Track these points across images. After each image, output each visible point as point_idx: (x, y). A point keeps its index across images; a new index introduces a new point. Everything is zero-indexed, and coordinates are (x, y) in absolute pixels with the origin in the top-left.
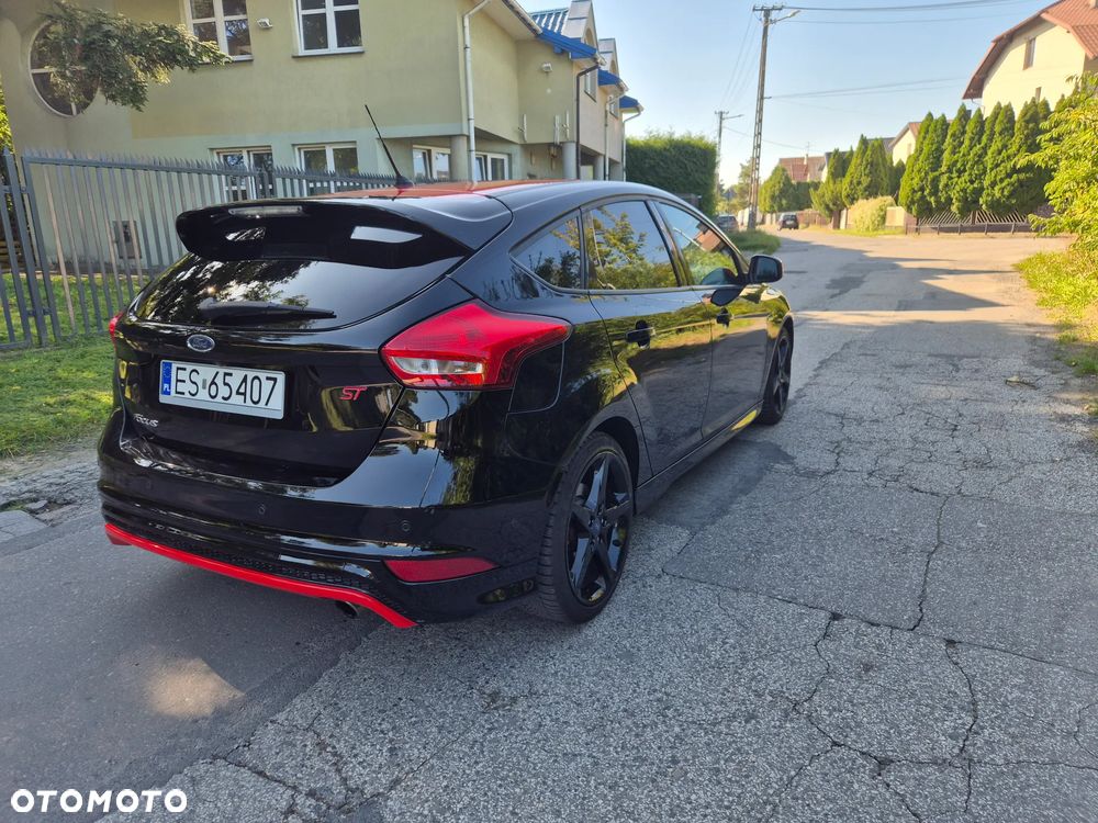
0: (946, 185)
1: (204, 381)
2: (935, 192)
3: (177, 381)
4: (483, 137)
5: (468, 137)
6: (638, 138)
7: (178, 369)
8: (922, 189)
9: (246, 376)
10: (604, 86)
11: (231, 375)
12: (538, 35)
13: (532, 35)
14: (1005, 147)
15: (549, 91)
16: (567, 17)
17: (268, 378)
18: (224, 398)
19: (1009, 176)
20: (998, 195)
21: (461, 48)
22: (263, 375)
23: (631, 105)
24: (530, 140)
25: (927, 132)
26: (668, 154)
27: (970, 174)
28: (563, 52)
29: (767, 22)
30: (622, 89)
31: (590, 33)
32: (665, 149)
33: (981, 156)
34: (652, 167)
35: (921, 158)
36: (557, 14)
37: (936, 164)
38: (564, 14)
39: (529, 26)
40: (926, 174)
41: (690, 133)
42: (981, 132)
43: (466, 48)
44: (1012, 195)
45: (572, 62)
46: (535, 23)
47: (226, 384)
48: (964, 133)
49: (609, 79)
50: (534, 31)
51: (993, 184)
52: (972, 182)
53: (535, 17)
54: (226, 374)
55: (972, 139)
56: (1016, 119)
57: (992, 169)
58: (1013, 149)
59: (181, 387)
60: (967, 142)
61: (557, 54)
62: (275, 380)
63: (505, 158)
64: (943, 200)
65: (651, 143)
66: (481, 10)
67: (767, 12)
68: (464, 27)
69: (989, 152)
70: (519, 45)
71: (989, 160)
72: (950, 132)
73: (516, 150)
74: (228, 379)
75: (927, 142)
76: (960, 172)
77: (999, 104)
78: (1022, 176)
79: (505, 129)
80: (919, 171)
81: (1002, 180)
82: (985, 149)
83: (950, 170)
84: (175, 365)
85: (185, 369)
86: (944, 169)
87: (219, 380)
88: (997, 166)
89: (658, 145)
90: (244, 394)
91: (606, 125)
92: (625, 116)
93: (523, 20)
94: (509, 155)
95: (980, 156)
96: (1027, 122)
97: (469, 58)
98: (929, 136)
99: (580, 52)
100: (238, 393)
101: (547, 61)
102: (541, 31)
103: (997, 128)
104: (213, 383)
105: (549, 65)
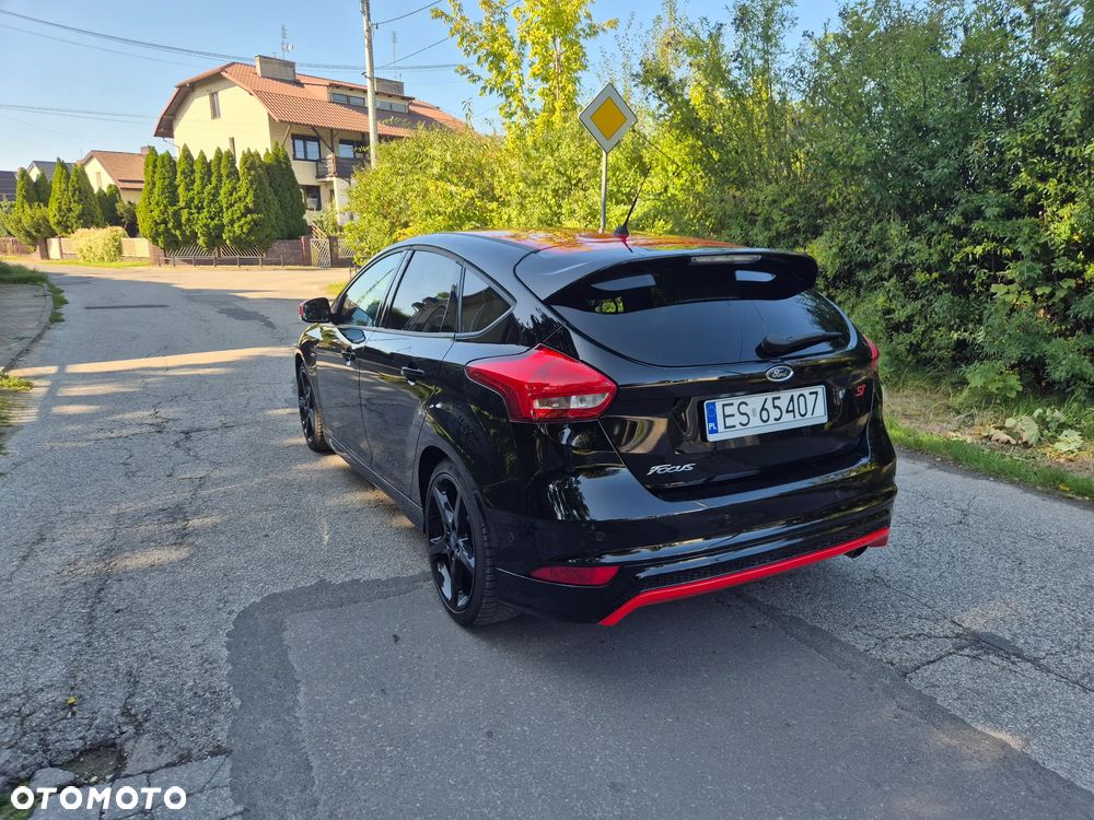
0: (189, 220)
1: (754, 410)
2: (179, 225)
3: (725, 416)
7: (724, 406)
8: (165, 222)
9: (792, 396)
11: (779, 398)
14: (234, 189)
17: (811, 393)
18: (776, 420)
19: (244, 215)
20: (238, 232)
22: (806, 391)
25: (155, 166)
27: (209, 212)
33: (216, 194)
35: (156, 191)
37: (174, 200)
40: (166, 207)
42: (209, 173)
44: (250, 232)
47: (775, 407)
48: (193, 172)
51: (232, 222)
52: (212, 219)
54: (774, 399)
55: (202, 178)
56: (238, 165)
57: (227, 209)
58: (242, 192)
59: (730, 422)
60: (198, 182)
62: (816, 393)
64: (188, 233)
69: (222, 192)
71: (222, 197)
72: (179, 170)
74: (777, 403)
75: (157, 176)
76: (200, 209)
77: (219, 149)
78: (255, 216)
80: (157, 203)
81: (239, 219)
82: (217, 189)
83: (188, 206)
84: (719, 404)
85: (732, 404)
86: (182, 204)
87: (769, 406)
88: (232, 205)
90: (793, 411)
95: (214, 195)
96: (249, 169)
98: (158, 170)
100: (788, 411)
103: (224, 172)
104: (763, 409)
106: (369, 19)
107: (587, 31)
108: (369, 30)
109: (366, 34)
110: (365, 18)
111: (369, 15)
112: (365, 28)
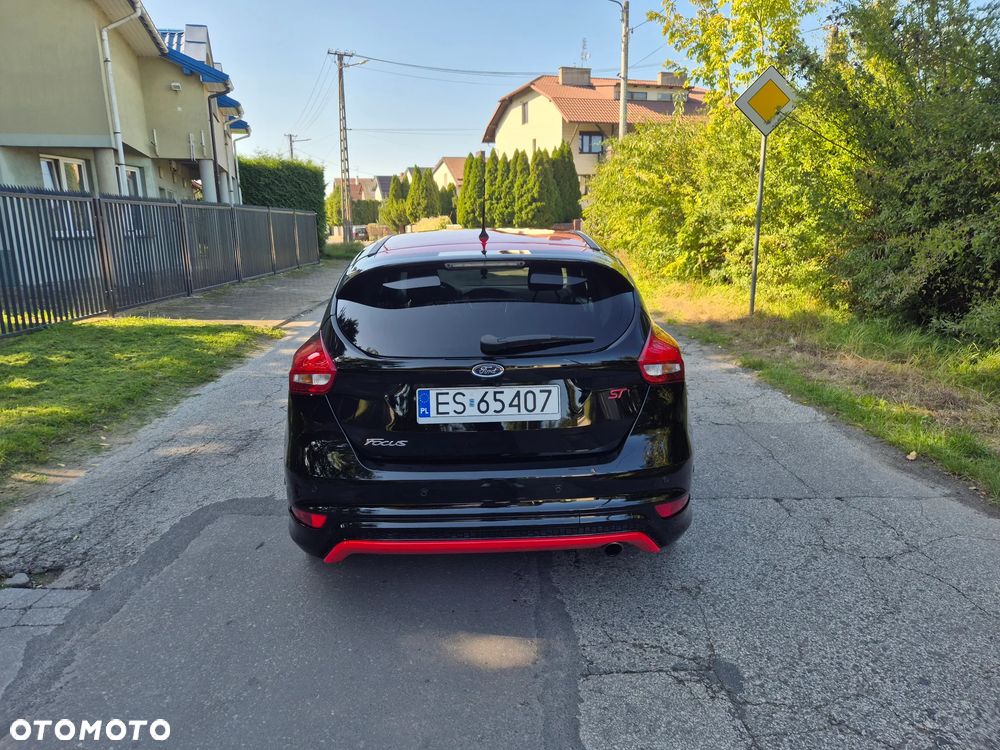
0: (490, 209)
1: (472, 401)
2: (483, 214)
3: (438, 404)
4: (129, 151)
5: (116, 151)
6: (249, 157)
7: (438, 394)
8: (473, 212)
9: (518, 392)
10: (222, 109)
11: (502, 392)
12: (163, 54)
13: (158, 52)
14: (525, 182)
15: (179, 109)
16: (183, 39)
17: (541, 391)
18: (495, 411)
19: (530, 204)
20: (525, 218)
21: (102, 60)
22: (536, 389)
23: (242, 126)
24: (162, 154)
25: (471, 167)
26: (281, 173)
27: (505, 202)
28: (192, 73)
29: (341, 65)
30: (239, 112)
31: (209, 56)
32: (278, 169)
33: (511, 188)
34: (266, 185)
35: (470, 187)
37: (481, 193)
38: (180, 35)
39: (154, 39)
40: (475, 200)
42: (508, 171)
43: (106, 61)
44: (534, 217)
45: (201, 84)
46: (165, 42)
47: (496, 400)
48: (496, 170)
49: (224, 101)
50: (161, 49)
51: (521, 210)
52: (507, 208)
53: (164, 34)
54: (495, 393)
55: (502, 175)
56: (530, 162)
57: (518, 199)
58: (530, 185)
59: (442, 409)
60: (499, 178)
61: (187, 75)
62: (550, 392)
63: (137, 171)
64: (489, 220)
65: (263, 162)
67: (341, 57)
68: (102, 40)
69: (516, 185)
70: (142, 60)
71: (515, 191)
72: (487, 169)
73: (147, 164)
74: (498, 396)
75: (471, 175)
76: (498, 200)
77: (517, 151)
78: (539, 204)
79: (140, 143)
80: (470, 197)
81: (526, 207)
82: (512, 182)
83: (491, 198)
84: (433, 392)
85: (447, 394)
86: (486, 197)
87: (489, 398)
88: (522, 196)
89: (270, 165)
90: (518, 406)
91: (226, 144)
92: (234, 136)
93: (150, 32)
94: (141, 169)
95: (510, 188)
96: (538, 165)
97: (110, 72)
98: (473, 170)
99: (204, 73)
100: (511, 405)
101: (174, 79)
102: (167, 51)
103: (519, 169)
104: (482, 400)
105: (177, 84)
106: (627, 25)
107: (803, 8)
108: (626, 35)
109: (624, 39)
110: (624, 25)
111: (627, 22)
112: (623, 33)
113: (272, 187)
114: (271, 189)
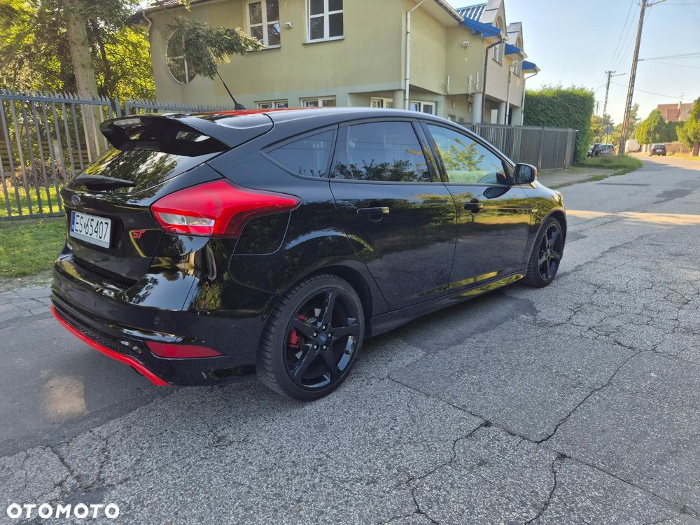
4: (415, 90)
5: (405, 91)
6: (534, 90)
9: (98, 221)
10: (509, 55)
12: (461, 23)
13: (457, 22)
15: (466, 59)
16: (484, 10)
18: (90, 234)
21: (404, 33)
22: (104, 221)
23: (530, 67)
24: (451, 92)
26: (555, 101)
28: (478, 33)
29: (644, 5)
30: (522, 57)
31: (501, 19)
32: (554, 97)
34: (543, 110)
36: (479, 8)
38: (483, 7)
39: (455, 16)
41: (574, 86)
43: (407, 32)
45: (483, 40)
46: (458, 15)
47: (91, 225)
49: (514, 51)
50: (458, 20)
53: (458, 11)
54: (92, 219)
61: (474, 34)
62: (108, 224)
63: (433, 104)
65: (544, 93)
66: (420, 7)
68: (407, 19)
70: (448, 29)
73: (441, 100)
74: (92, 222)
79: (433, 85)
87: (89, 223)
89: (549, 95)
91: (509, 82)
92: (526, 75)
93: (450, 13)
94: (436, 103)
97: (408, 39)
99: (491, 32)
100: (95, 231)
101: (465, 39)
102: (465, 21)
105: (467, 42)
113: (546, 111)
114: (545, 113)
